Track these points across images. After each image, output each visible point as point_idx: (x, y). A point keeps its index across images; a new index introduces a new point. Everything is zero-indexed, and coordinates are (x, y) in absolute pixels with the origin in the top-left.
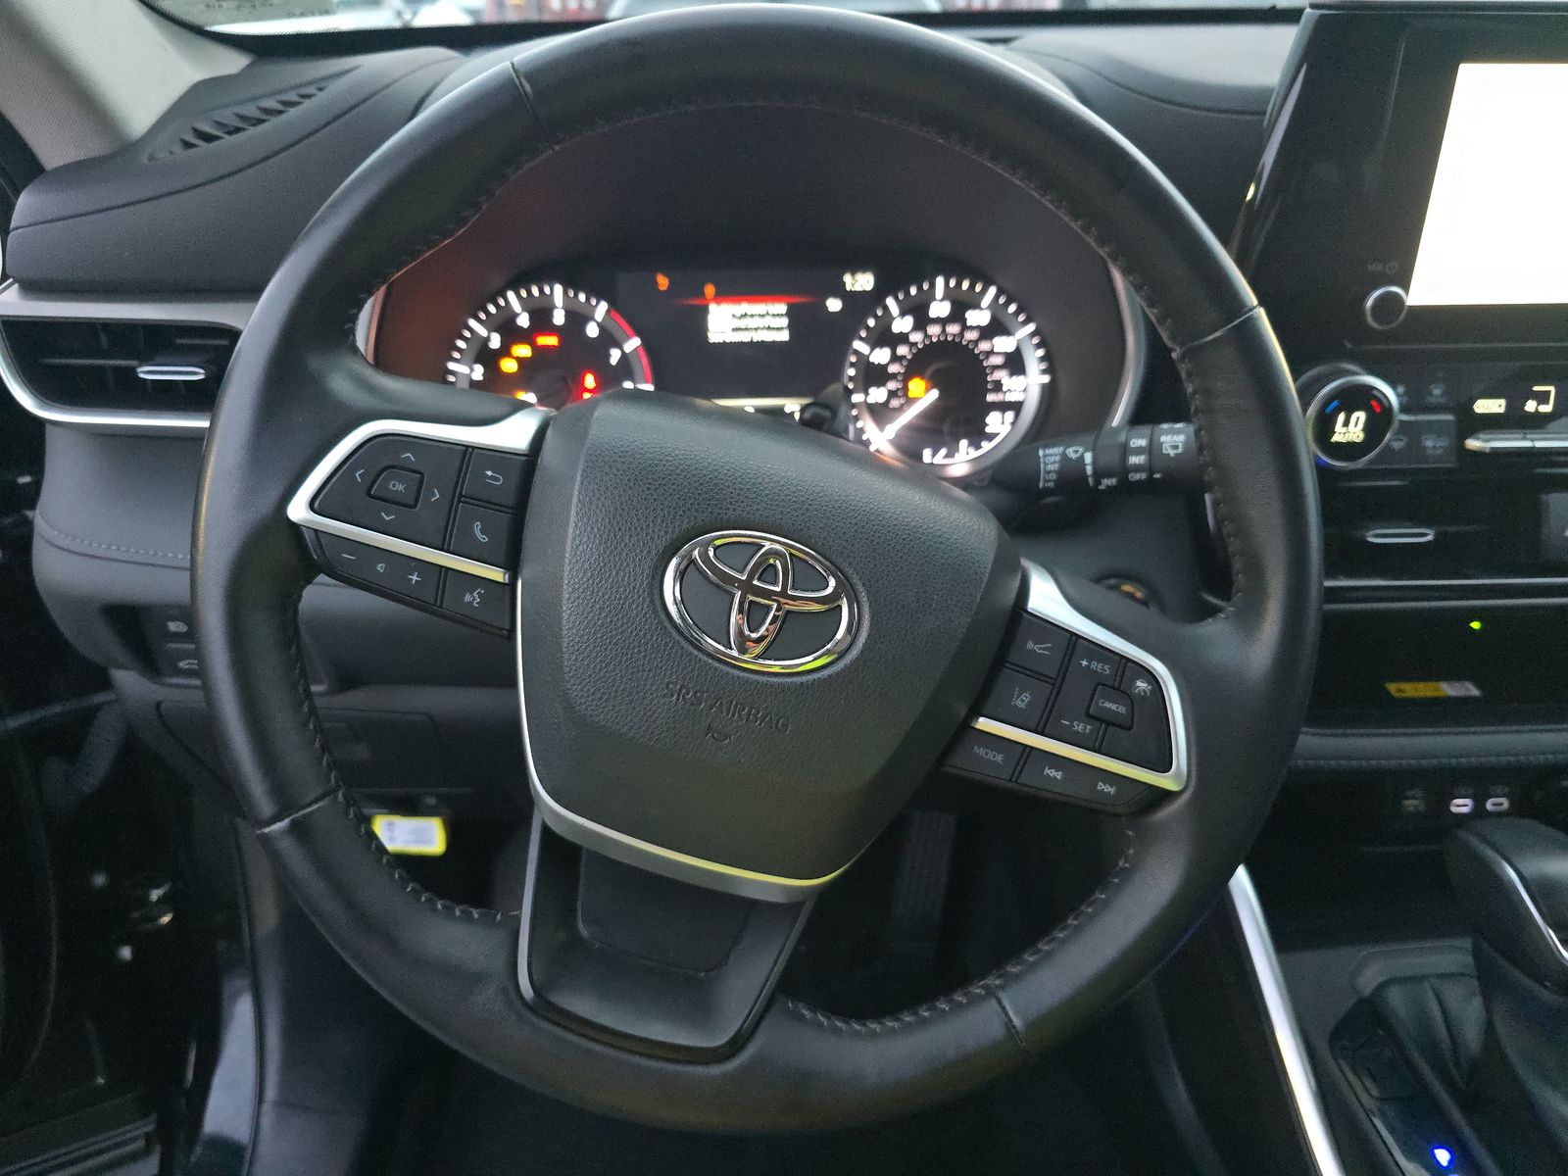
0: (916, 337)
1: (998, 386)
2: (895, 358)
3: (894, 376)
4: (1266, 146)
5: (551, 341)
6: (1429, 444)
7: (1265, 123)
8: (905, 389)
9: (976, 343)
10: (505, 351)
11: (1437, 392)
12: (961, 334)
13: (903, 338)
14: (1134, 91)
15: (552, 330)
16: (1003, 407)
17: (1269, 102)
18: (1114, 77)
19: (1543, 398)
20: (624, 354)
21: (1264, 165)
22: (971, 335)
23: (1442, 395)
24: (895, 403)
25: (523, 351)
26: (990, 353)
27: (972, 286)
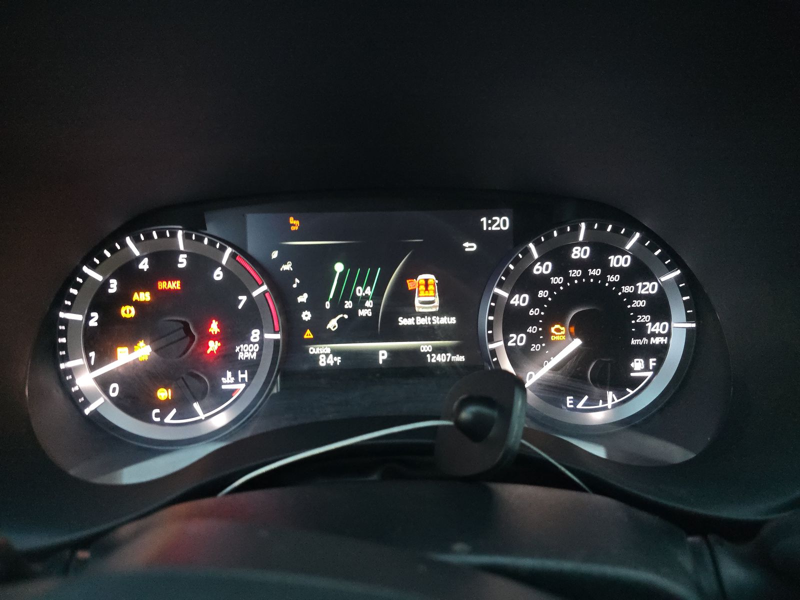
0: (557, 280)
1: (641, 331)
2: (535, 302)
3: (534, 321)
5: (175, 285)
8: (547, 334)
9: (619, 285)
10: (124, 297)
12: (603, 277)
13: (544, 281)
15: (175, 274)
16: (647, 352)
20: (250, 299)
22: (612, 278)
24: (535, 347)
25: (144, 297)
26: (635, 296)
27: (616, 230)
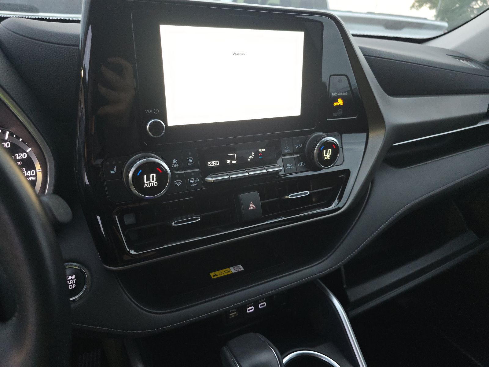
4: (83, 58)
6: (191, 182)
7: (80, 48)
11: (190, 160)
14: (21, 35)
17: (79, 39)
18: (11, 29)
19: (232, 158)
21: (85, 65)
23: (193, 162)
26: (15, 160)
